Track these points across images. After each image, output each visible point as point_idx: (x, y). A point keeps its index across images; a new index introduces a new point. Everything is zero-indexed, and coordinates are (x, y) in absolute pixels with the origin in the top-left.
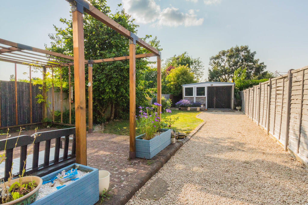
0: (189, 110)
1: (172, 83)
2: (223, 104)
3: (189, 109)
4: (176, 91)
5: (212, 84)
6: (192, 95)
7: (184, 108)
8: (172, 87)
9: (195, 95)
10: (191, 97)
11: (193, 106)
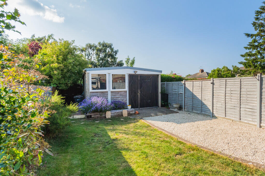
0: (110, 117)
1: (56, 65)
2: (149, 101)
3: (109, 114)
4: (62, 81)
5: (136, 70)
6: (106, 89)
7: (98, 115)
8: (56, 72)
9: (109, 88)
10: (102, 92)
11: (114, 109)
